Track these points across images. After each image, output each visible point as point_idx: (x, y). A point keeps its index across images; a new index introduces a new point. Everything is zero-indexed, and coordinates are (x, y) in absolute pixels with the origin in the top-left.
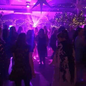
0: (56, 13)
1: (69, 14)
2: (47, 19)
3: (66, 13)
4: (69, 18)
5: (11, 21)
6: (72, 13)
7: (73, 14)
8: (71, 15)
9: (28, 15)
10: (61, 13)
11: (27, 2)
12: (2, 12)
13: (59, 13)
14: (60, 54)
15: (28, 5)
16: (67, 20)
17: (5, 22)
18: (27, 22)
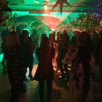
0: (79, 14)
1: (95, 15)
2: (68, 21)
3: (91, 14)
4: (95, 20)
5: (26, 23)
6: (98, 14)
7: (100, 15)
8: (97, 16)
9: (46, 16)
10: (85, 14)
11: (44, 2)
12: (15, 13)
13: (83, 13)
14: (73, 59)
15: (46, 5)
16: (92, 22)
17: (19, 25)
18: (44, 25)
